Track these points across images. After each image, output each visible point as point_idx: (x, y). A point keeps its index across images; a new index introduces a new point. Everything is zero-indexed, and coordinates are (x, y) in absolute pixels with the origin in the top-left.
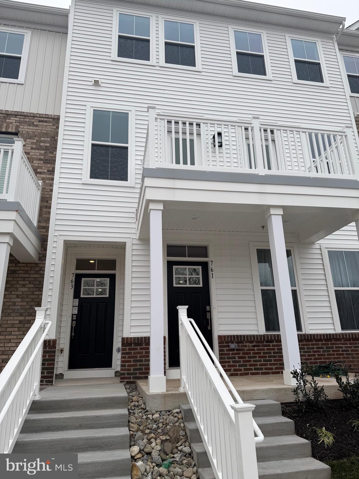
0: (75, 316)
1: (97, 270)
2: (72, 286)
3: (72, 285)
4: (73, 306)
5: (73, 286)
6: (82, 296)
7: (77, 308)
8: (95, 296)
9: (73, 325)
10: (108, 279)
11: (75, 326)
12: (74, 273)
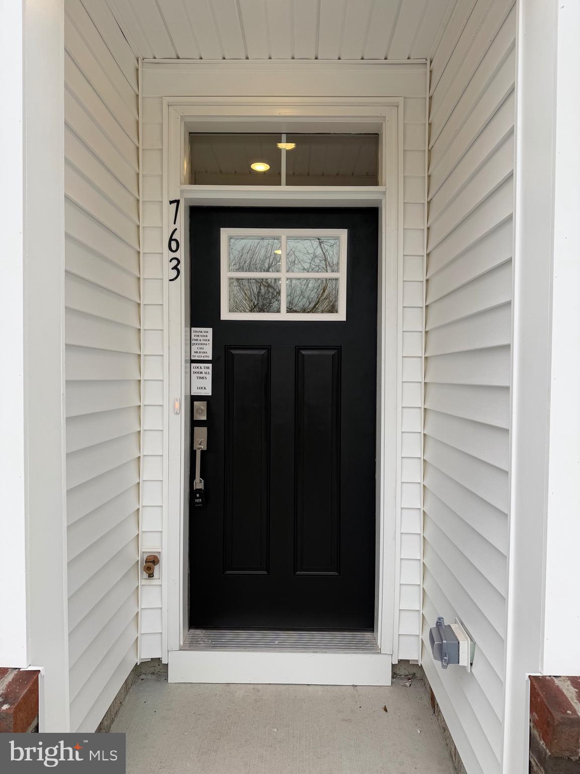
0: (201, 406)
1: (287, 185)
2: (175, 268)
3: (175, 262)
4: (193, 361)
5: (182, 267)
6: (226, 315)
7: (210, 371)
8: (283, 316)
9: (196, 447)
10: (342, 234)
11: (204, 447)
12: (178, 202)
